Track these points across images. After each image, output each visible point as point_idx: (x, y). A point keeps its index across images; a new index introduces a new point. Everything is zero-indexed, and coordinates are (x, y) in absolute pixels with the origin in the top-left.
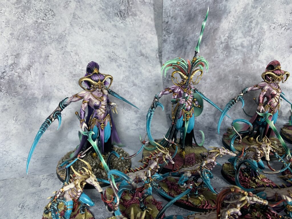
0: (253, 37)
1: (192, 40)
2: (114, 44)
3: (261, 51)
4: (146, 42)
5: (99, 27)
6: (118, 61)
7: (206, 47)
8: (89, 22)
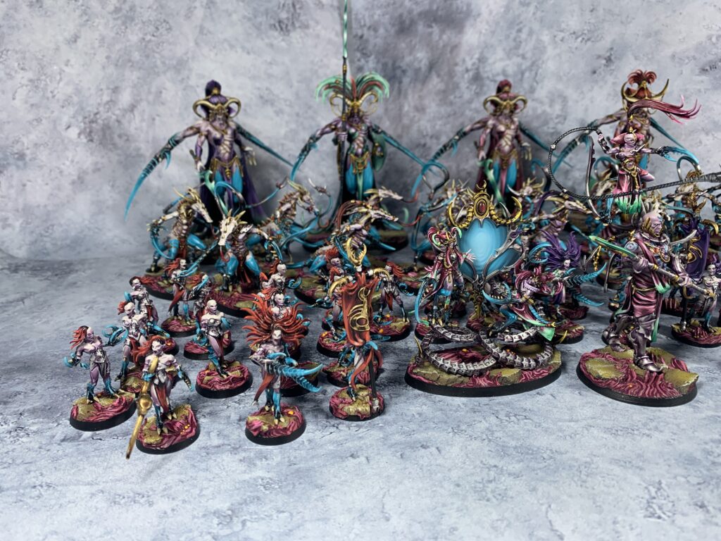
1: (409, 67)
2: (270, 76)
3: (538, 81)
6: (276, 104)
7: (440, 80)
8: (225, 40)
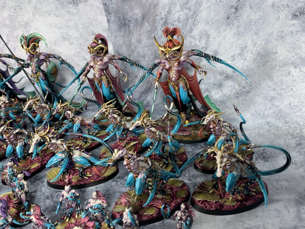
0: (190, 9)
1: (132, 18)
2: (68, 27)
3: (195, 25)
4: (97, 23)
5: (55, 14)
6: (70, 40)
7: (149, 24)
8: (46, 11)
